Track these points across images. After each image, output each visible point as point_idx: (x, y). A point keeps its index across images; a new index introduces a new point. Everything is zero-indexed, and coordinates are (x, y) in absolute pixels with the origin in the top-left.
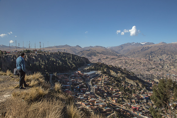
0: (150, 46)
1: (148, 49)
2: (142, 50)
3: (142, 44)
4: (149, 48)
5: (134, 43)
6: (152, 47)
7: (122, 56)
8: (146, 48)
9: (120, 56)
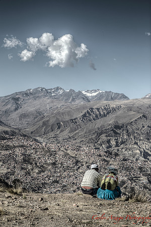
0: (113, 104)
1: (105, 116)
2: (84, 116)
3: (88, 95)
4: (109, 111)
5: (61, 92)
6: (119, 108)
7: (13, 134)
8: (98, 109)
9: (6, 133)
